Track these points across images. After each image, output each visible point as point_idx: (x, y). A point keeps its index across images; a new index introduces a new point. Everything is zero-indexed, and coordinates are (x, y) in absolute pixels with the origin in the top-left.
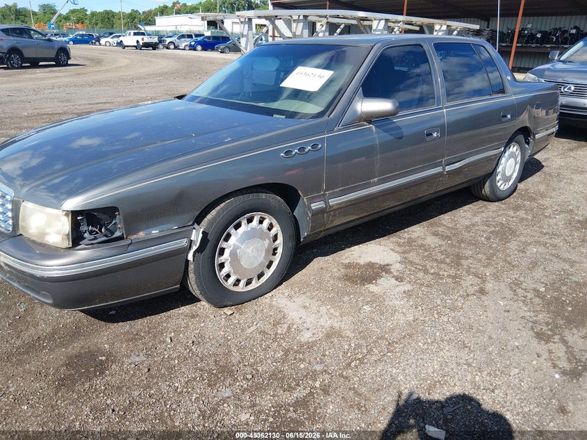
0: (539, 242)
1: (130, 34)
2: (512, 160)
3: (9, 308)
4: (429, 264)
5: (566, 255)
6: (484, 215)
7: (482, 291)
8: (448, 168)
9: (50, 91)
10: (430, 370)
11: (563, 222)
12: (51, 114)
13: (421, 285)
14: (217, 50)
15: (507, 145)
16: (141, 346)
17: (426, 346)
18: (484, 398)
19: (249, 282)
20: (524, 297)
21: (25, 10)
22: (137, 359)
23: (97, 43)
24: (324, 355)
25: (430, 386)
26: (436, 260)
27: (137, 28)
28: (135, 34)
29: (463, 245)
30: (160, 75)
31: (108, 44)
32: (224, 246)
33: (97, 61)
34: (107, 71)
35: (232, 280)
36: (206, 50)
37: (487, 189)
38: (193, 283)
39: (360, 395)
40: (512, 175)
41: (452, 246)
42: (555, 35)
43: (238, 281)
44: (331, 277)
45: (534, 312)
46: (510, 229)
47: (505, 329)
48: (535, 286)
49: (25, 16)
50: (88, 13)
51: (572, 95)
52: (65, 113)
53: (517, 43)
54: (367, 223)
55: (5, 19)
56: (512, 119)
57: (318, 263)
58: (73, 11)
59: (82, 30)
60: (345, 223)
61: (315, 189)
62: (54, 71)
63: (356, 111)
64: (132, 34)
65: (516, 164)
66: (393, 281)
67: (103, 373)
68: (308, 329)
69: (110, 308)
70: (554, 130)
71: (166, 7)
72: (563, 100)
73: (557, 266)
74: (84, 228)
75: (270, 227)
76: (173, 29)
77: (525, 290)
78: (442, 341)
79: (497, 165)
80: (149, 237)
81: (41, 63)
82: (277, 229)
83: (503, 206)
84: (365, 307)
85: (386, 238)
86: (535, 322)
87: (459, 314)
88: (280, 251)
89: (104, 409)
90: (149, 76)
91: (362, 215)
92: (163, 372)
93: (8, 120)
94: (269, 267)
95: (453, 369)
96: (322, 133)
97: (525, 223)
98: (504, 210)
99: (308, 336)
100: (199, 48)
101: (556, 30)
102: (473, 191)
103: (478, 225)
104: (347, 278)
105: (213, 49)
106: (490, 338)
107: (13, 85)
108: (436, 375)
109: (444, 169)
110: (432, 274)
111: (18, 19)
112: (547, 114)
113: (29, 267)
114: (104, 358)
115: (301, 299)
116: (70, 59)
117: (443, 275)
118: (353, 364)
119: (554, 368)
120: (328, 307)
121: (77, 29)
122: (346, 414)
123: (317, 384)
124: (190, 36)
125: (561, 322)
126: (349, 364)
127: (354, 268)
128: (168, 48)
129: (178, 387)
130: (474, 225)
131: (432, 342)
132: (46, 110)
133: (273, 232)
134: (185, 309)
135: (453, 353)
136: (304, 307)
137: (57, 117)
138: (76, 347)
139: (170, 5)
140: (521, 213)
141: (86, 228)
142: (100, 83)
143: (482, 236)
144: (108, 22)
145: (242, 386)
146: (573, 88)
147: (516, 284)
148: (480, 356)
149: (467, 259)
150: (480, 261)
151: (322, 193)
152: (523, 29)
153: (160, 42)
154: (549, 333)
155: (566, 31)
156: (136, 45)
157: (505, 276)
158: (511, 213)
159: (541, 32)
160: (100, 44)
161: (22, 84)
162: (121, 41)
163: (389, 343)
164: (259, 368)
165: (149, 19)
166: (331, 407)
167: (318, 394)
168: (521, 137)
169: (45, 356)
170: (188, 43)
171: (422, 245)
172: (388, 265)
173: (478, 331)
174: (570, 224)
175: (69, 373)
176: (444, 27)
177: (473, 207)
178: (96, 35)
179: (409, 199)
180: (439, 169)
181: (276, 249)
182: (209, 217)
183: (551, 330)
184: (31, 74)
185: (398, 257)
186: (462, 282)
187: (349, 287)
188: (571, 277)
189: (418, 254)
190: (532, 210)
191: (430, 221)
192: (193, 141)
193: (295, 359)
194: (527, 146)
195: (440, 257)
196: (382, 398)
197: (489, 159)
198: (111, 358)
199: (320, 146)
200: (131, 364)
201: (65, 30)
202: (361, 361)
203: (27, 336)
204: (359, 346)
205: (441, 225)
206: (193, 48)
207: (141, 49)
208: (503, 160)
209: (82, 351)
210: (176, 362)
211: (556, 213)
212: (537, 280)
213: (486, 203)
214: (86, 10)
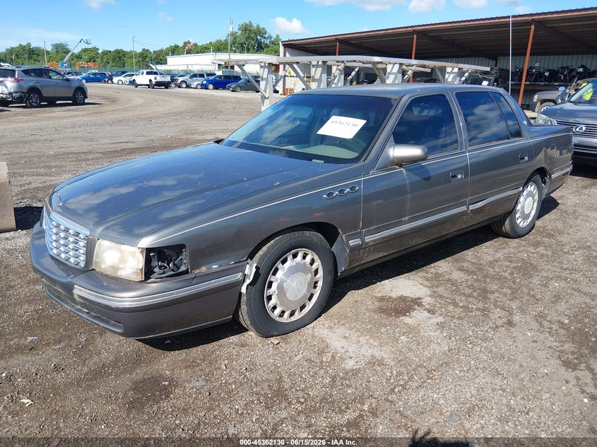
0: (560, 277)
1: (143, 73)
2: (530, 199)
3: (70, 338)
4: (458, 298)
5: (586, 289)
6: (505, 251)
7: (510, 324)
8: (471, 207)
9: (72, 130)
10: (468, 395)
11: (582, 258)
12: (77, 153)
13: (452, 317)
14: (228, 89)
15: (525, 185)
16: (199, 373)
17: (462, 374)
18: (520, 419)
19: (292, 314)
20: (549, 328)
21: (38, 49)
22: (197, 384)
23: (110, 82)
24: (369, 382)
25: (469, 410)
26: (464, 294)
27: (148, 67)
28: (148, 73)
29: (488, 280)
30: (177, 114)
31: (120, 83)
32: (272, 280)
33: (113, 101)
34: (124, 110)
35: (278, 311)
36: (217, 89)
37: (507, 226)
38: (244, 314)
39: (406, 417)
40: (530, 212)
41: (477, 280)
42: (562, 74)
43: (283, 312)
44: (366, 309)
45: (560, 342)
46: (532, 265)
47: (534, 358)
48: (559, 318)
49: (38, 55)
50: (100, 52)
51: (583, 134)
52: (90, 152)
53: (526, 81)
54: (395, 259)
55: (18, 58)
56: (529, 161)
57: (352, 297)
58: (85, 50)
59: (94, 69)
60: (379, 259)
61: (352, 228)
62: (72, 110)
63: (388, 157)
64: (145, 73)
65: (534, 202)
66: (426, 314)
67: (168, 396)
68: (351, 358)
69: (165, 338)
70: (569, 169)
71: (177, 47)
72: (576, 140)
73: (578, 299)
74: (155, 263)
75: (312, 262)
76: (184, 68)
77: (550, 322)
78: (477, 369)
79: (516, 203)
80: (210, 271)
81: (58, 102)
82: (318, 264)
83: (523, 243)
84: (402, 338)
85: (414, 272)
86: (562, 352)
87: (490, 344)
88: (320, 284)
89: (174, 429)
90: (166, 115)
91: (391, 252)
92: (222, 395)
93: (36, 159)
94: (310, 299)
95: (489, 394)
96: (359, 176)
97: (545, 259)
98: (524, 246)
99: (352, 364)
100: (211, 86)
101: (563, 68)
102: (493, 228)
103: (501, 261)
104: (382, 310)
105: (224, 88)
106: (521, 366)
107: (33, 124)
108: (474, 399)
109: (468, 208)
110: (461, 307)
111: (32, 58)
112: (561, 154)
113: (105, 299)
114: (167, 383)
115: (340, 331)
116: (87, 98)
117: (472, 308)
118: (396, 390)
119: (582, 393)
120: (368, 338)
121: (89, 68)
122: (395, 433)
123: (366, 407)
124: (202, 76)
125: (586, 352)
126: (393, 390)
127: (387, 301)
128: (180, 87)
129: (238, 409)
130: (497, 261)
131: (468, 370)
132: (71, 149)
133: (314, 267)
134: (234, 339)
135: (489, 379)
136: (345, 337)
137: (83, 157)
138: (140, 373)
139: (181, 45)
140: (541, 250)
141: (156, 264)
142: (120, 122)
143: (506, 271)
144: (119, 61)
145: (297, 409)
146: (584, 128)
147: (540, 317)
148: (514, 383)
149: (493, 293)
150: (505, 295)
151: (359, 230)
152: (531, 68)
153: (173, 80)
154: (576, 361)
155: (574, 70)
156: (148, 83)
157: (531, 309)
158: (531, 249)
159: (548, 70)
160: (112, 83)
161: (42, 123)
162: (134, 80)
163: (428, 371)
164: (310, 393)
165: (160, 58)
166: (381, 428)
167: (367, 416)
168: (538, 177)
169: (112, 381)
170: (200, 82)
171: (449, 280)
172: (419, 299)
173: (510, 359)
174: (588, 260)
175: (137, 396)
176: (456, 70)
177: (494, 244)
178: (108, 73)
179: (434, 237)
180: (464, 208)
181: (316, 283)
182: (260, 253)
183: (577, 359)
184: (50, 112)
185: (428, 292)
186: (491, 314)
187: (385, 319)
188: (592, 310)
189: (446, 289)
190: (551, 246)
191: (454, 256)
192: (246, 185)
193: (342, 385)
194: (543, 185)
195: (468, 291)
196: (427, 420)
197: (508, 198)
198: (173, 383)
199: (357, 188)
200: (192, 388)
201: (77, 69)
202: (404, 387)
203: (93, 363)
204: (399, 374)
205: (464, 260)
206: (205, 87)
207: (153, 88)
208: (522, 199)
209: (146, 377)
210: (234, 386)
211: (574, 249)
212: (561, 312)
213: (506, 239)
214: (98, 49)
